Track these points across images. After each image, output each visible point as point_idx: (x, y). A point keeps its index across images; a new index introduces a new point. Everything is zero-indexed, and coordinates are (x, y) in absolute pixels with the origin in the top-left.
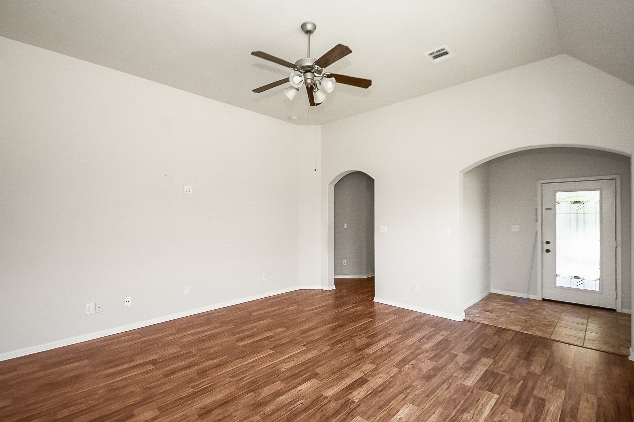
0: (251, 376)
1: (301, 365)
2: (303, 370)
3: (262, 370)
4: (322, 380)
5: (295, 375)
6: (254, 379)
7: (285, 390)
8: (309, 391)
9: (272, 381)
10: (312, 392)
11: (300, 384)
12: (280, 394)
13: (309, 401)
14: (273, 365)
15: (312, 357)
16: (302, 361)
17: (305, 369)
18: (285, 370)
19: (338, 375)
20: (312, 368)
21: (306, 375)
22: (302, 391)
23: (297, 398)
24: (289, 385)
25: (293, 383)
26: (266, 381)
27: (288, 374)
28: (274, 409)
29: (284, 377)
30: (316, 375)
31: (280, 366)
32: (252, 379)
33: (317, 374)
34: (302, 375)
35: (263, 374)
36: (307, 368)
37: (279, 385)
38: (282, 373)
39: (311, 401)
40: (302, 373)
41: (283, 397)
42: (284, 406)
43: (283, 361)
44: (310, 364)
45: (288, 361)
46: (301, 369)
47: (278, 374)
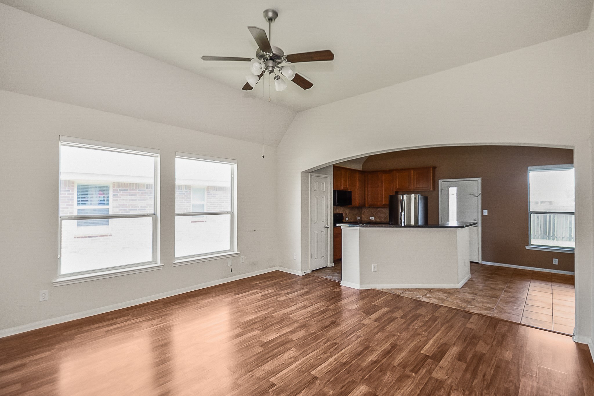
0: (320, 344)
1: (277, 355)
2: (274, 349)
3: (313, 349)
4: (259, 341)
5: (282, 345)
6: (316, 341)
7: (288, 334)
8: (270, 334)
9: (300, 341)
10: (268, 333)
11: (277, 338)
12: (291, 332)
13: (270, 328)
14: (305, 355)
15: (264, 365)
16: (276, 359)
17: (273, 350)
18: (291, 350)
19: (243, 345)
20: (266, 352)
21: (271, 345)
22: (275, 333)
23: (278, 330)
24: (286, 337)
25: (283, 339)
26: (306, 340)
27: (288, 346)
28: (293, 324)
29: (291, 343)
30: (263, 345)
31: (298, 353)
32: (318, 342)
33: (261, 346)
34: (275, 345)
35: (311, 346)
36: (271, 351)
37: (295, 337)
38: (294, 346)
39: (269, 328)
40: (275, 347)
41: (289, 330)
42: (286, 326)
43: (296, 359)
44: (267, 356)
45: (291, 360)
46: (276, 350)
47: (298, 346)
